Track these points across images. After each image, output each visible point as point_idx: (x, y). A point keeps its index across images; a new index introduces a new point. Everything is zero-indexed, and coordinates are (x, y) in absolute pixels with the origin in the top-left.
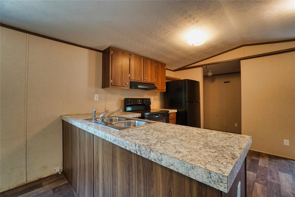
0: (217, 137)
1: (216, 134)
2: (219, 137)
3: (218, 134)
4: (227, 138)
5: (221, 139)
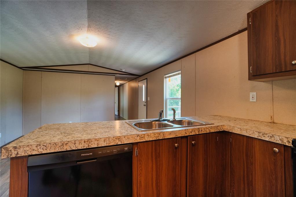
0: (51, 135)
1: (53, 137)
2: (49, 135)
3: (51, 138)
4: (41, 136)
5: (47, 135)
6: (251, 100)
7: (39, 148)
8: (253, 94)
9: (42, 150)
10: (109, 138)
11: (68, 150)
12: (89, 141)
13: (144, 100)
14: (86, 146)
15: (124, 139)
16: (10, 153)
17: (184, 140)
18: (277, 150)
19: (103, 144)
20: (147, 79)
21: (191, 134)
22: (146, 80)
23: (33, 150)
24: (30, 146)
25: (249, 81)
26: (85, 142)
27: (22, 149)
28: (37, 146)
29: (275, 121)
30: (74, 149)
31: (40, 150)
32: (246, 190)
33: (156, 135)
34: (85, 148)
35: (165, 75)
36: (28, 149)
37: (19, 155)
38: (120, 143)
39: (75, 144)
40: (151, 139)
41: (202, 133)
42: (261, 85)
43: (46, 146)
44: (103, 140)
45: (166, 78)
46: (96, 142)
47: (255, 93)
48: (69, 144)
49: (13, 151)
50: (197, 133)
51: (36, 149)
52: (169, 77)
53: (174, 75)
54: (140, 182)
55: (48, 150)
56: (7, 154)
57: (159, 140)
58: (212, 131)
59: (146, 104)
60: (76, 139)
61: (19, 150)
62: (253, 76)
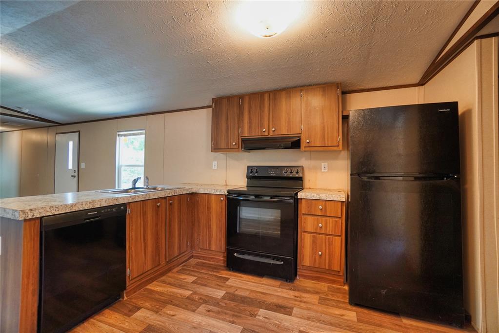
6: (214, 168)
7: (52, 209)
8: (215, 163)
9: (54, 212)
10: (108, 199)
11: (77, 210)
12: (93, 202)
13: (70, 167)
14: (91, 207)
15: (120, 200)
16: (27, 215)
17: (164, 201)
18: (222, 199)
19: (104, 204)
20: (79, 132)
21: (169, 195)
22: (77, 133)
23: (47, 211)
24: (44, 209)
25: (212, 153)
26: (90, 203)
27: (37, 211)
28: (50, 208)
29: (228, 184)
30: (82, 209)
31: (53, 211)
32: (207, 232)
33: (144, 196)
34: (90, 208)
35: (118, 132)
36: (42, 210)
37: (34, 217)
38: (117, 203)
39: (82, 205)
40: (140, 200)
41: (177, 194)
42: (220, 155)
43: (58, 208)
44: (104, 201)
45: (121, 136)
46: (99, 203)
47: (216, 162)
48: (78, 205)
49: (29, 213)
50: (174, 195)
51: (49, 210)
52: (126, 135)
53: (134, 135)
54: (132, 236)
55: (60, 211)
56: (24, 216)
57: (146, 200)
58: (184, 193)
59: (76, 174)
60: (82, 201)
61: (34, 212)
62: (214, 149)
